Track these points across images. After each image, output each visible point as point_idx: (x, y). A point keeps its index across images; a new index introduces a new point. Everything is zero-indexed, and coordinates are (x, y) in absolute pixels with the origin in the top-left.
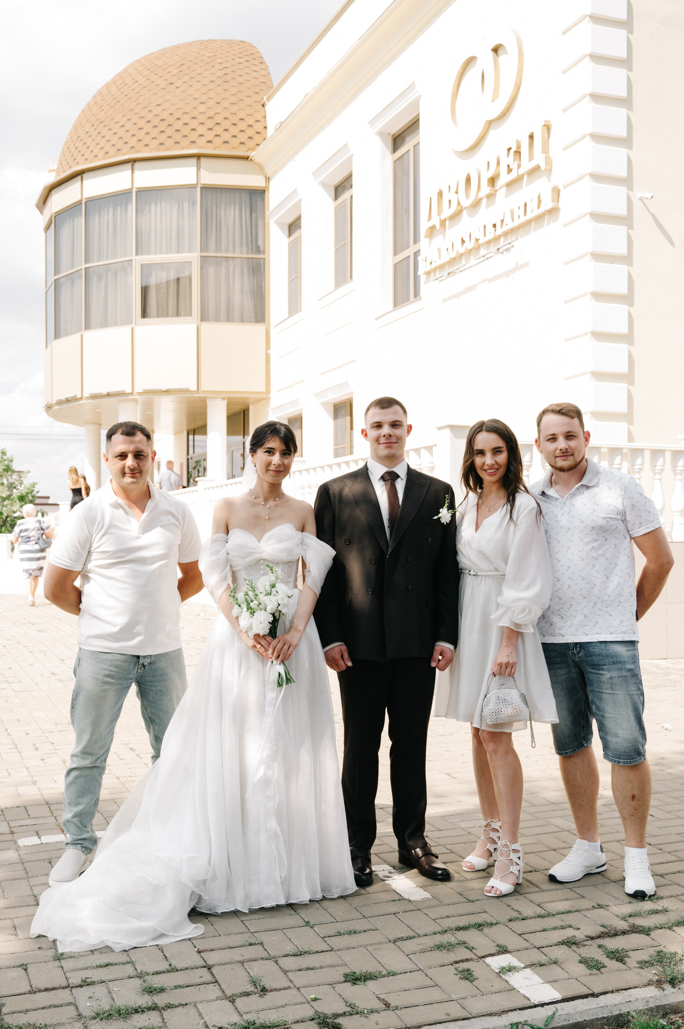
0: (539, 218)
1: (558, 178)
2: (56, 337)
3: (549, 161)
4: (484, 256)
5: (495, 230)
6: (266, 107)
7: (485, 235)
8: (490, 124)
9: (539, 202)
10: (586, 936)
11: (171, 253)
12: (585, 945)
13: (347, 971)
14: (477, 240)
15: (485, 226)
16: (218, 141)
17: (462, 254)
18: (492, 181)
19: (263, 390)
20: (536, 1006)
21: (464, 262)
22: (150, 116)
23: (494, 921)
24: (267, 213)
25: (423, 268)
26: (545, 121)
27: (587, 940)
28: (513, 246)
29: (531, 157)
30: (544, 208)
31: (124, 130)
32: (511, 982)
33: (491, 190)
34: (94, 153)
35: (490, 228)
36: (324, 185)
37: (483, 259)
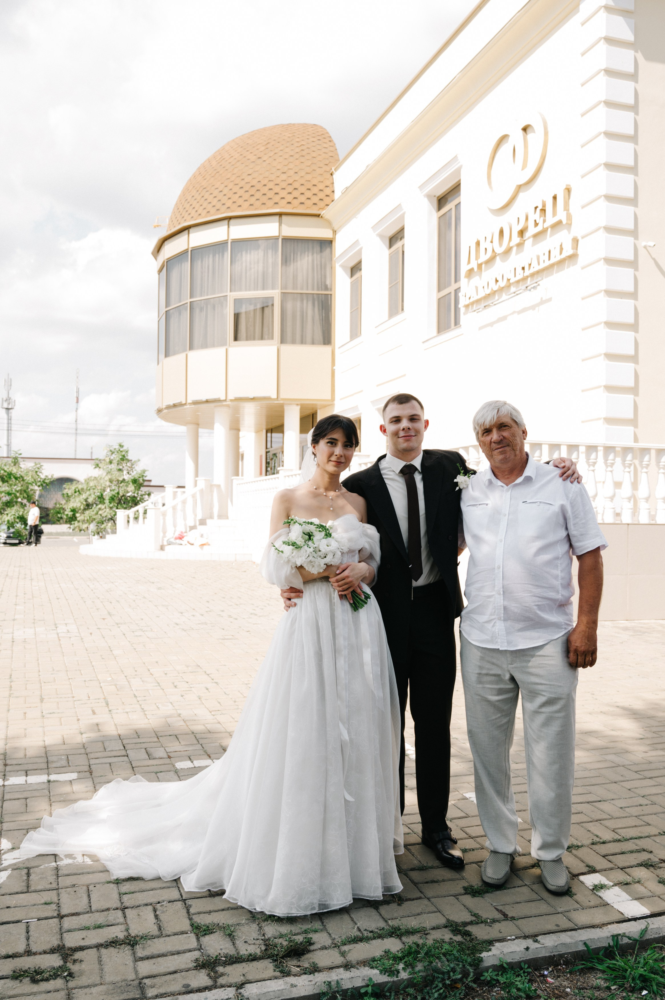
0: (561, 263)
1: (577, 230)
2: (166, 355)
3: (569, 217)
4: (514, 293)
5: (524, 272)
6: (334, 176)
7: (515, 276)
8: (519, 188)
9: (561, 249)
10: (659, 859)
11: (257, 290)
12: (661, 868)
13: (466, 885)
14: (508, 280)
15: (515, 269)
16: (296, 202)
17: (496, 291)
18: (521, 233)
19: (329, 398)
20: (629, 920)
21: (497, 297)
22: (242, 184)
23: (580, 844)
24: (334, 259)
25: (463, 302)
26: (567, 185)
27: (661, 863)
28: (539, 285)
29: (554, 214)
30: (565, 254)
31: (222, 194)
32: (604, 898)
33: (520, 240)
34: (199, 212)
35: (519, 271)
36: (381, 236)
37: (514, 295)
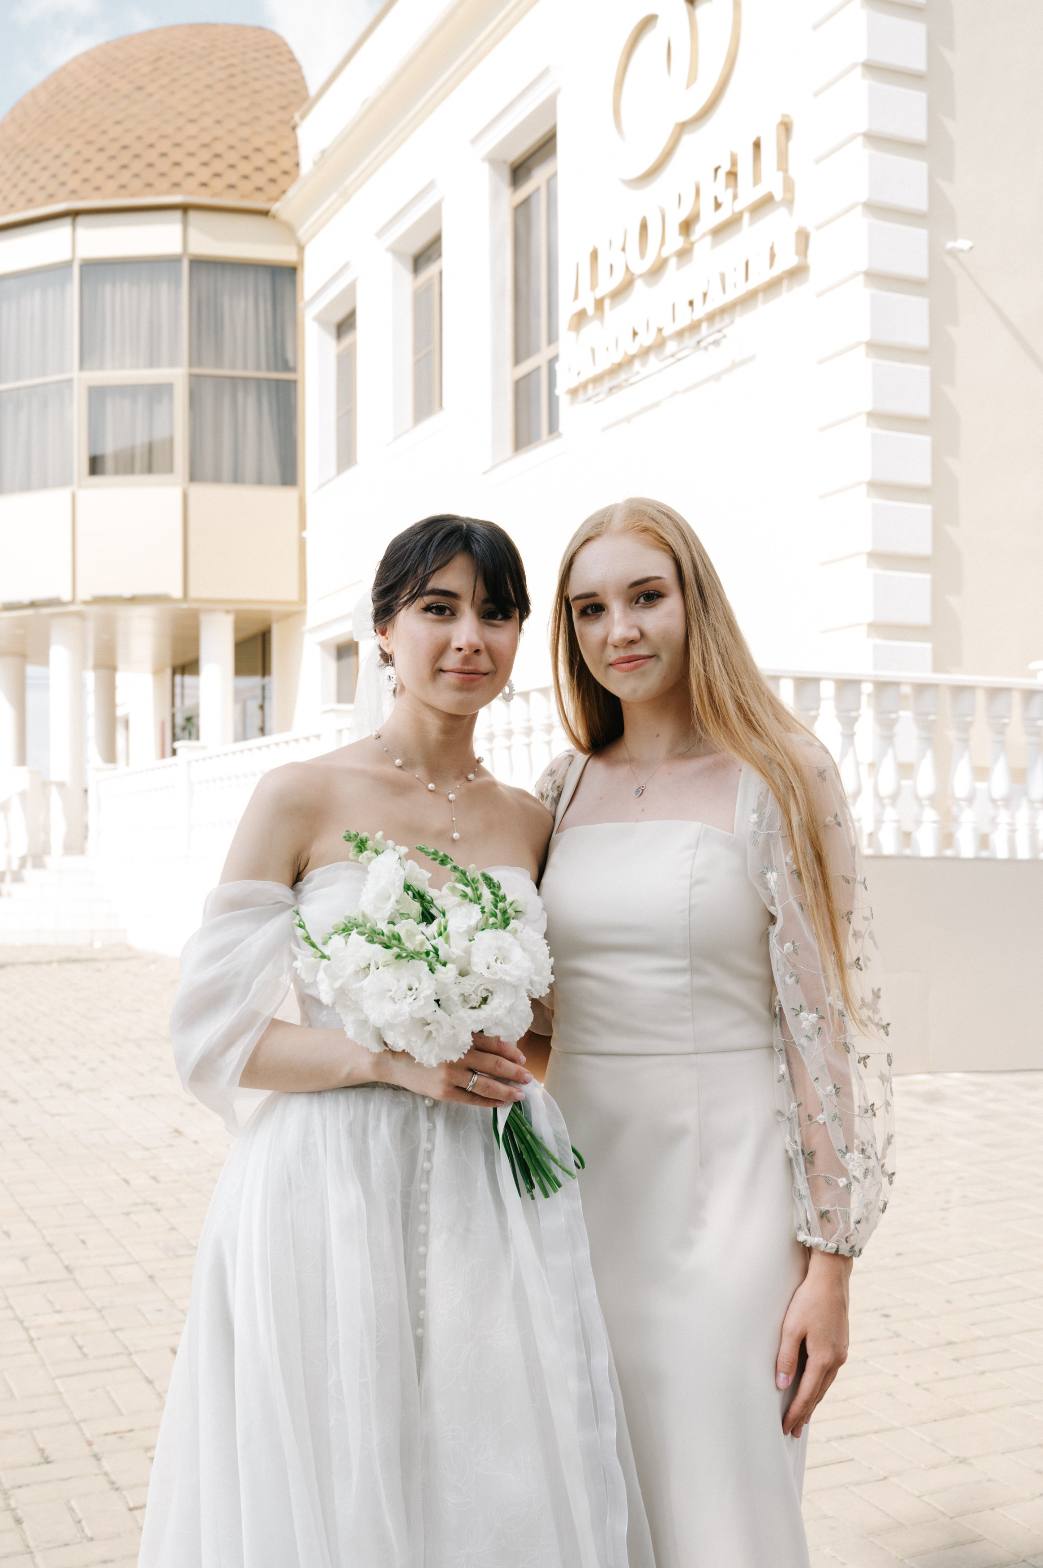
0: (772, 287)
1: (806, 212)
3: (789, 185)
4: (673, 356)
5: (693, 310)
6: (299, 132)
7: (674, 321)
8: (683, 128)
9: (773, 256)
11: (139, 368)
14: (660, 330)
15: (674, 305)
16: (218, 184)
17: (634, 356)
18: (687, 227)
19: (294, 596)
21: (637, 368)
22: (103, 141)
24: (301, 305)
25: (564, 382)
26: (783, 116)
28: (724, 336)
29: (757, 180)
30: (781, 267)
31: (60, 162)
33: (685, 242)
35: (683, 309)
36: (394, 251)
37: (672, 360)
